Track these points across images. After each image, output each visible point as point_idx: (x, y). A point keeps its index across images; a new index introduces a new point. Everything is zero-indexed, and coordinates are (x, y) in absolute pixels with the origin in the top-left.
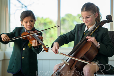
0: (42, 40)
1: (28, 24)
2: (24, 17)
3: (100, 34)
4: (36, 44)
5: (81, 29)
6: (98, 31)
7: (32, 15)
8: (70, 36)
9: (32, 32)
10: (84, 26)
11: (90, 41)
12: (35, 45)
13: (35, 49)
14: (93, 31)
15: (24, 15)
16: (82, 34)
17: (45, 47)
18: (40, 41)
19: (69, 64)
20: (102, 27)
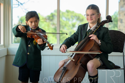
0: (47, 39)
1: (33, 24)
2: (30, 18)
3: (102, 32)
4: (41, 42)
5: (84, 29)
6: (99, 30)
7: (36, 16)
8: (75, 37)
9: (37, 31)
10: (86, 26)
11: (93, 39)
12: (40, 44)
13: (40, 47)
14: (95, 30)
15: (29, 16)
16: (85, 33)
17: (49, 45)
18: (45, 40)
19: (74, 60)
20: (103, 26)
